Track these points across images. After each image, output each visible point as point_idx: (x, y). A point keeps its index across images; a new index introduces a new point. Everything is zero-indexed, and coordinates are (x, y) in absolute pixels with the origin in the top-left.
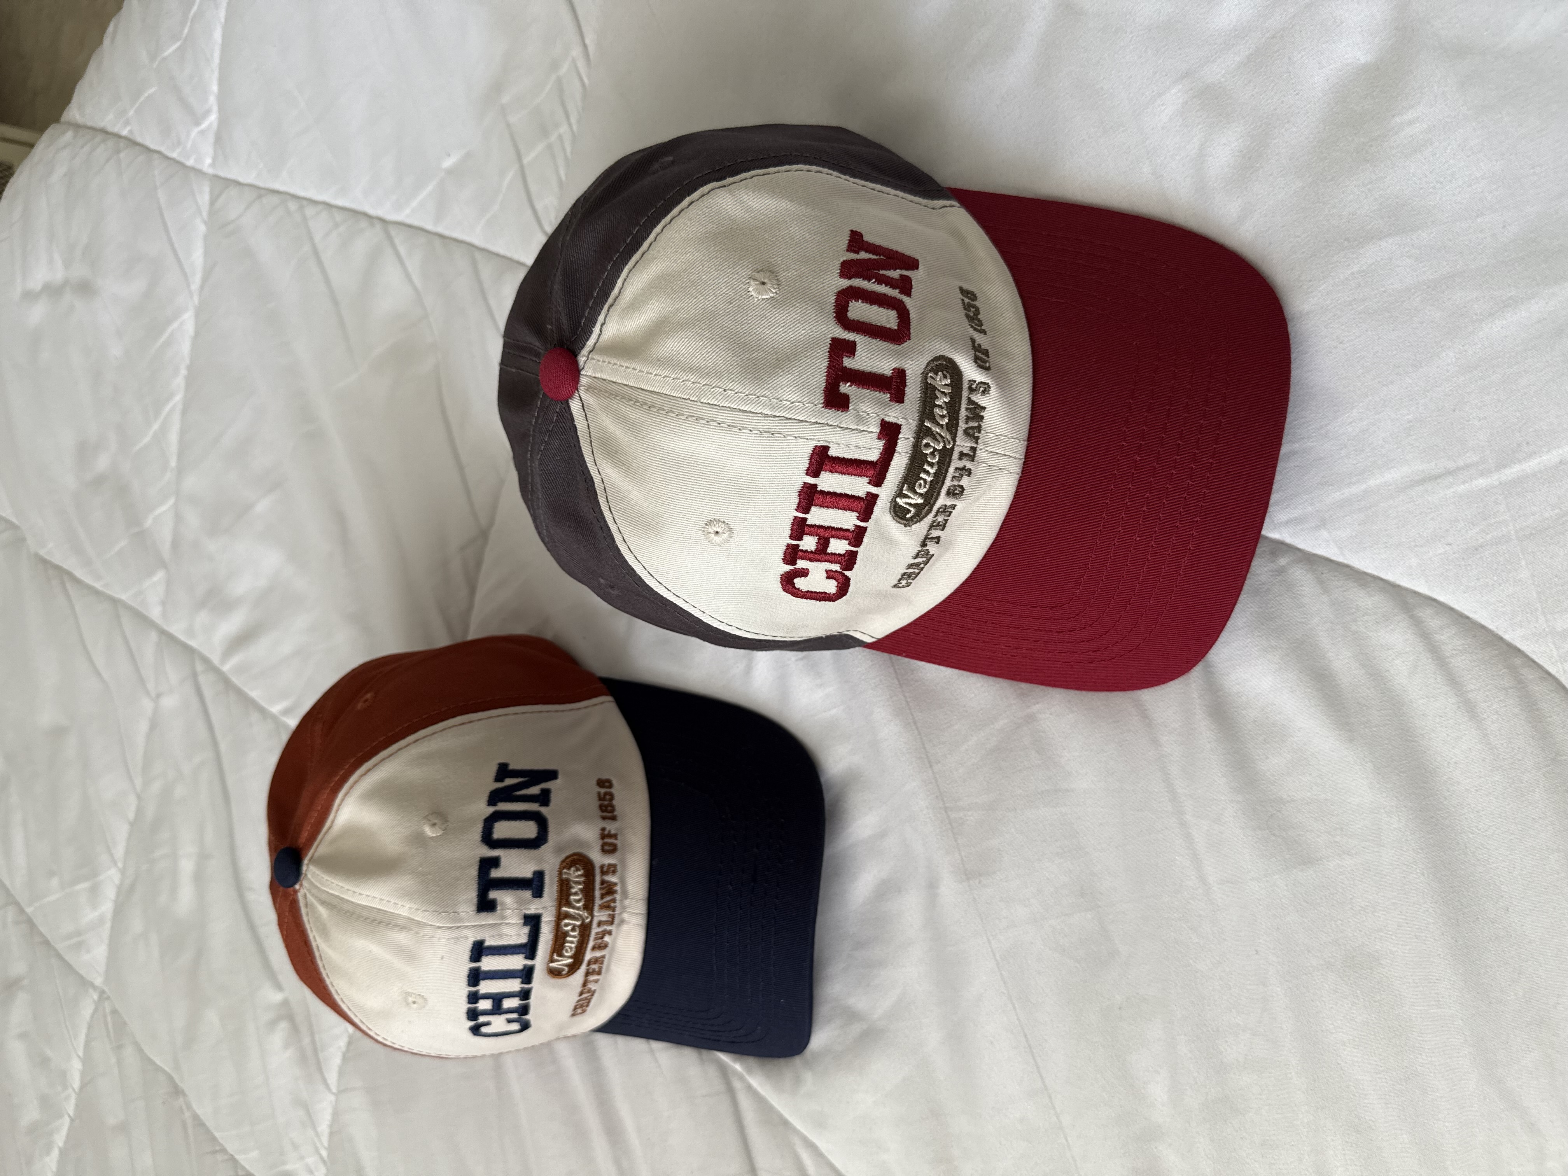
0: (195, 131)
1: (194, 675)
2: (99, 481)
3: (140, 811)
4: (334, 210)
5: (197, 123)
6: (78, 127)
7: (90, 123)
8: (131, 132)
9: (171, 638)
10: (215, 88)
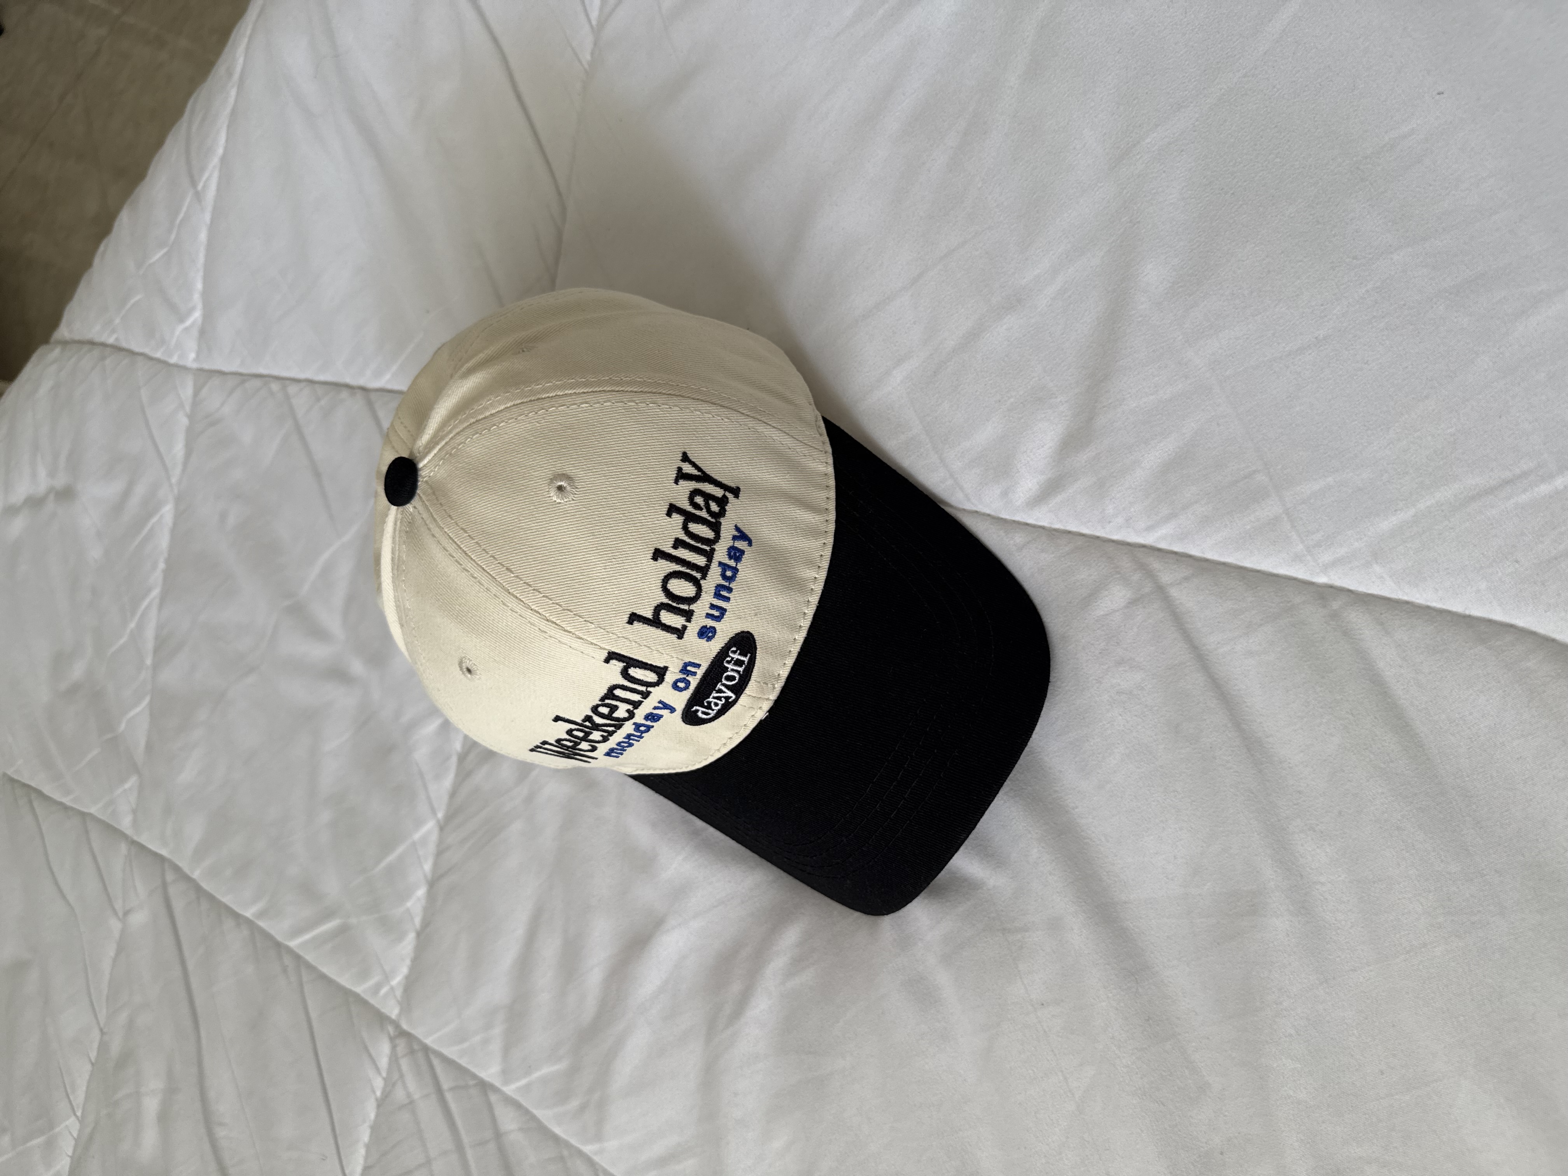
0: (180, 328)
1: (164, 885)
2: (74, 689)
3: (103, 1047)
4: (317, 386)
5: (182, 320)
6: (65, 343)
7: (77, 337)
8: (117, 339)
9: (142, 847)
10: (199, 286)
